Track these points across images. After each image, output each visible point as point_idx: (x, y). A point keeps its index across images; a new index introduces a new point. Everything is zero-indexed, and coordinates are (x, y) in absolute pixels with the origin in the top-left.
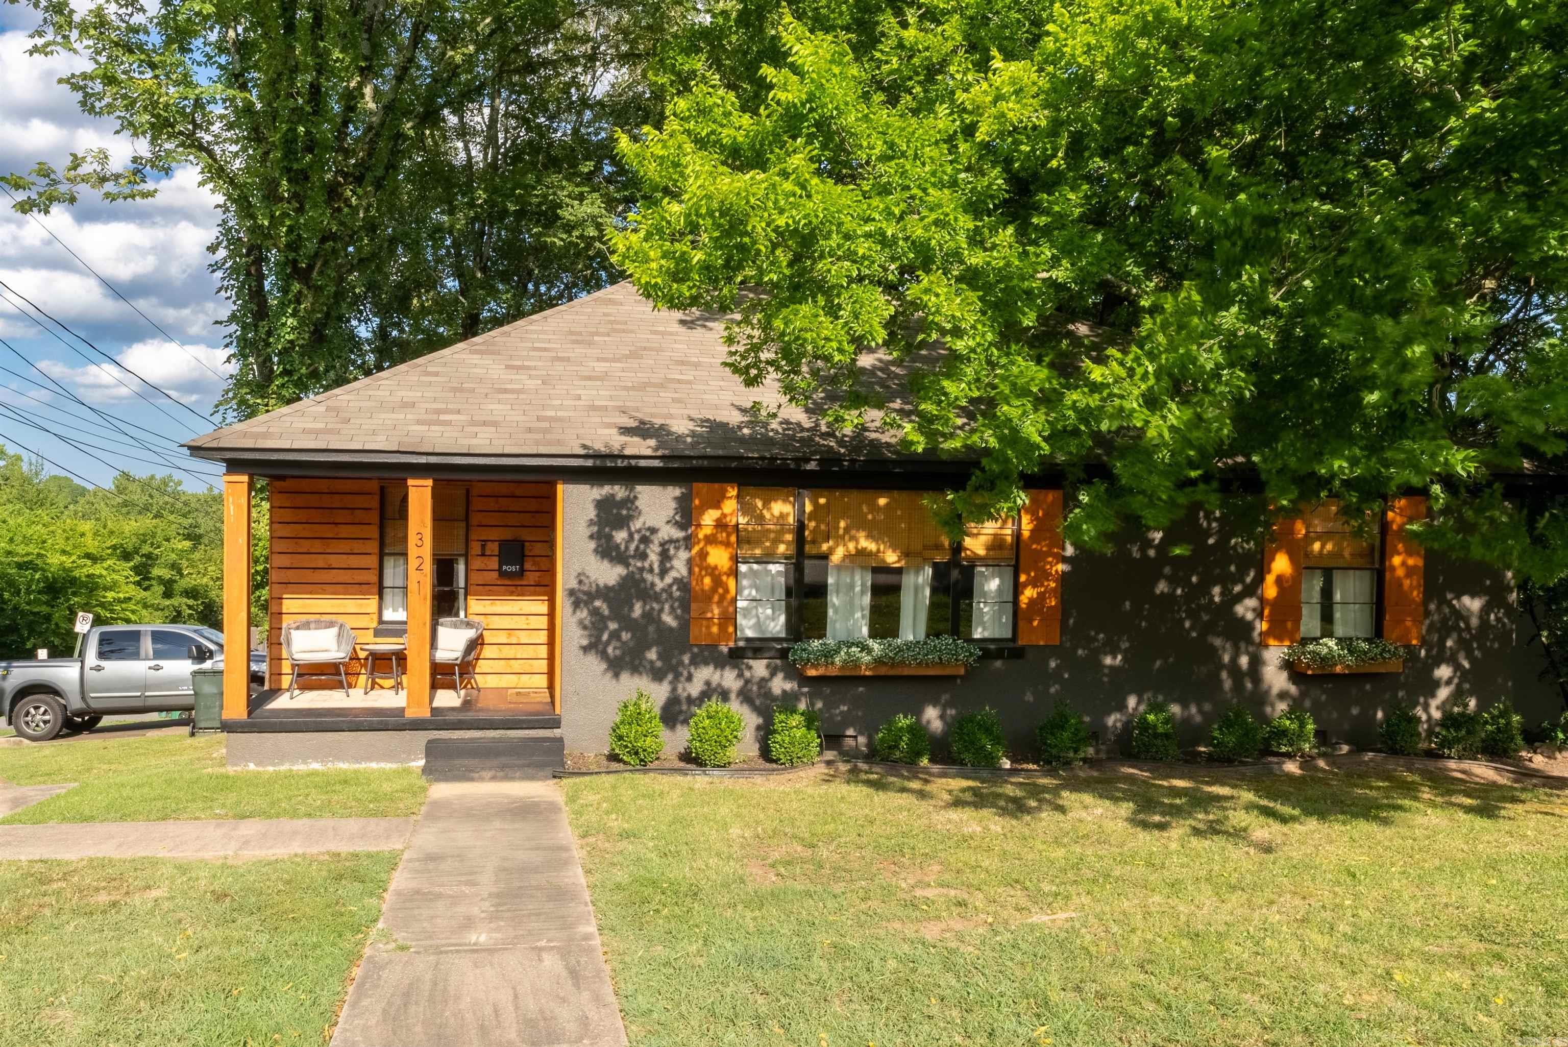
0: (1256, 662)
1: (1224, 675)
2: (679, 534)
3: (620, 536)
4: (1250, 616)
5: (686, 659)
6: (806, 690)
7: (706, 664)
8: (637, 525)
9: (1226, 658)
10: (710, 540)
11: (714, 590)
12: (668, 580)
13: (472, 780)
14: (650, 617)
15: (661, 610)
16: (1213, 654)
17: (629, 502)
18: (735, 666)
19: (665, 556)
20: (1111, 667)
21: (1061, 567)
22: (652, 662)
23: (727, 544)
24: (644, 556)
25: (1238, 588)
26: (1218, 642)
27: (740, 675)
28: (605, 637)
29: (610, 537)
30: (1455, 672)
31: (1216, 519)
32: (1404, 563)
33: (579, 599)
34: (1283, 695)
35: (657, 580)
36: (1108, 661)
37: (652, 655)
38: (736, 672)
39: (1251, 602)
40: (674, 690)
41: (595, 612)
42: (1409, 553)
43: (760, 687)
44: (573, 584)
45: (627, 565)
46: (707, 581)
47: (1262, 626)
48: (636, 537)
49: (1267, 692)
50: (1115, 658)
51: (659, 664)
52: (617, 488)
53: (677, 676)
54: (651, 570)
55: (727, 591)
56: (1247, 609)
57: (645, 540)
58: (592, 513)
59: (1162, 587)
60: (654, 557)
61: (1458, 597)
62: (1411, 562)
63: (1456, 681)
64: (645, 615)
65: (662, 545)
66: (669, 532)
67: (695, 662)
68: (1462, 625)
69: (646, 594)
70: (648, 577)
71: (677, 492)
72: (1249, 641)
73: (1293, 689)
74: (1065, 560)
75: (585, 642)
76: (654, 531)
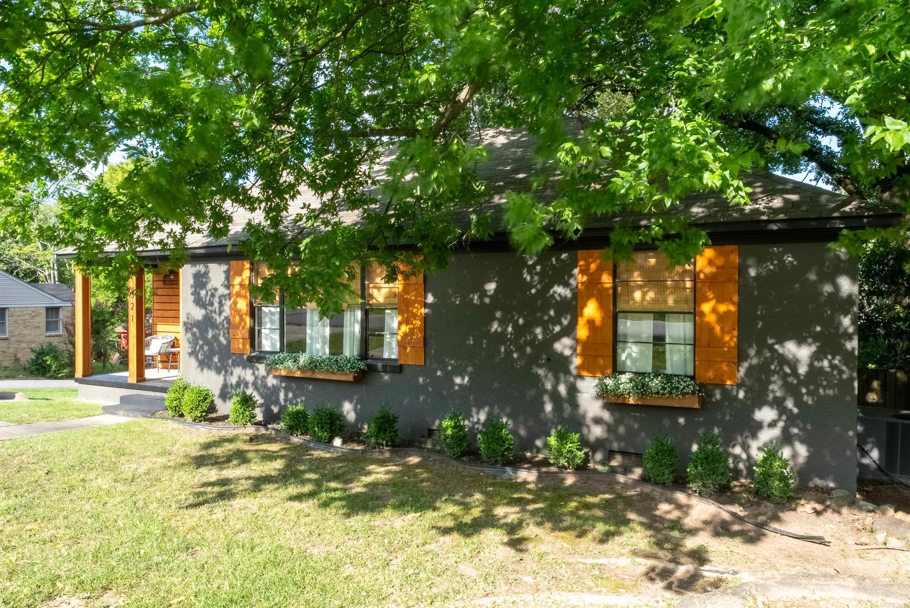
0: (573, 390)
1: (546, 398)
2: (226, 292)
3: (203, 293)
4: (567, 352)
5: (230, 362)
6: (284, 385)
7: (239, 366)
8: (209, 286)
9: (549, 386)
10: (238, 295)
11: (240, 323)
12: (222, 318)
13: (116, 414)
14: (215, 338)
15: (219, 335)
16: (537, 380)
17: (206, 274)
18: (252, 368)
19: (221, 304)
20: (460, 386)
21: (423, 311)
22: (216, 363)
23: (245, 297)
24: (212, 304)
25: (557, 329)
26: (541, 372)
27: (254, 374)
28: (198, 348)
29: (199, 294)
30: (780, 415)
31: (537, 274)
32: (714, 310)
33: (188, 327)
34: (598, 421)
35: (218, 317)
36: (458, 380)
37: (216, 359)
38: (251, 371)
39: (566, 341)
40: (225, 380)
41: (194, 334)
42: (720, 300)
43: (262, 382)
44: (186, 320)
45: (206, 309)
46: (237, 318)
47: (577, 361)
48: (209, 293)
49: (584, 417)
50: (463, 379)
51: (219, 364)
52: (201, 266)
53: (226, 372)
54: (215, 312)
55: (245, 324)
56: (565, 347)
57: (213, 295)
58: (191, 281)
59: (495, 326)
60: (216, 305)
61: (781, 342)
62: (722, 308)
63: (781, 424)
64: (214, 337)
65: (219, 298)
66: (222, 291)
67: (233, 365)
68: (787, 370)
69: (214, 325)
70: (214, 315)
71: (225, 267)
72: (567, 372)
73: (606, 416)
74: (426, 305)
75: (190, 351)
76: (216, 290)
